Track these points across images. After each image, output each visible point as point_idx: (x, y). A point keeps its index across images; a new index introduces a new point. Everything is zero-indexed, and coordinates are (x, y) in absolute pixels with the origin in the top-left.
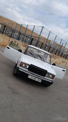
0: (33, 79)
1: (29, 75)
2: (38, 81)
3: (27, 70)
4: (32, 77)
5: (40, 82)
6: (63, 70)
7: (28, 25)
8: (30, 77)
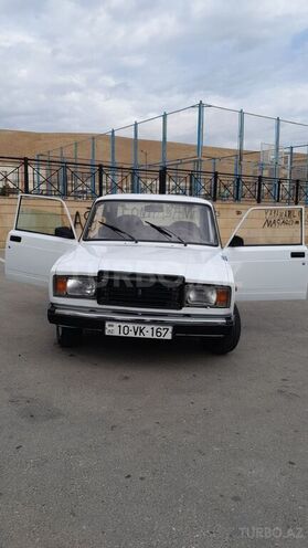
0: (131, 334)
1: (107, 324)
2: (155, 337)
3: (93, 304)
4: (123, 325)
5: (169, 336)
6: (294, 255)
7: (136, 124)
8: (112, 330)
